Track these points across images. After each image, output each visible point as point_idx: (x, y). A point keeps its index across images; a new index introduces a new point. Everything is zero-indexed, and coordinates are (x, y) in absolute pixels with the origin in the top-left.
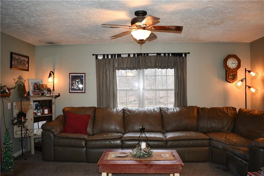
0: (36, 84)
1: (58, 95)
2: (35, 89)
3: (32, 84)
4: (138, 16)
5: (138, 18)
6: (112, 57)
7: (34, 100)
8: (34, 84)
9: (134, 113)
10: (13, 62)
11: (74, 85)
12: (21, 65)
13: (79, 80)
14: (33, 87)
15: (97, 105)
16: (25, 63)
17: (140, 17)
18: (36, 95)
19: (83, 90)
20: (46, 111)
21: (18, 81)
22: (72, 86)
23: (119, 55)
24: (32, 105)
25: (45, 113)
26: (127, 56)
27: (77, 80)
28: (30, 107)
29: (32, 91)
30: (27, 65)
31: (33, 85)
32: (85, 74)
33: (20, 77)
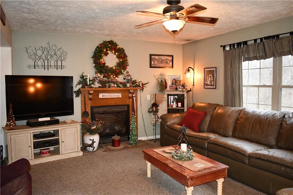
0: (175, 79)
1: (190, 90)
2: (173, 84)
3: (171, 79)
4: (170, 5)
5: (171, 6)
6: (238, 46)
7: (168, 94)
8: (173, 79)
9: (255, 116)
10: (152, 62)
11: (208, 80)
12: (162, 63)
13: (211, 74)
14: (172, 83)
15: (223, 104)
16: (168, 62)
17: (173, 6)
18: (172, 89)
19: (214, 86)
20: (180, 105)
21: (158, 78)
22: (206, 82)
23: (245, 43)
24: (165, 98)
25: (179, 106)
26: (253, 42)
27: (210, 75)
28: (164, 100)
29: (170, 86)
30: (171, 63)
31: (172, 81)
32: (216, 68)
33: (162, 74)
